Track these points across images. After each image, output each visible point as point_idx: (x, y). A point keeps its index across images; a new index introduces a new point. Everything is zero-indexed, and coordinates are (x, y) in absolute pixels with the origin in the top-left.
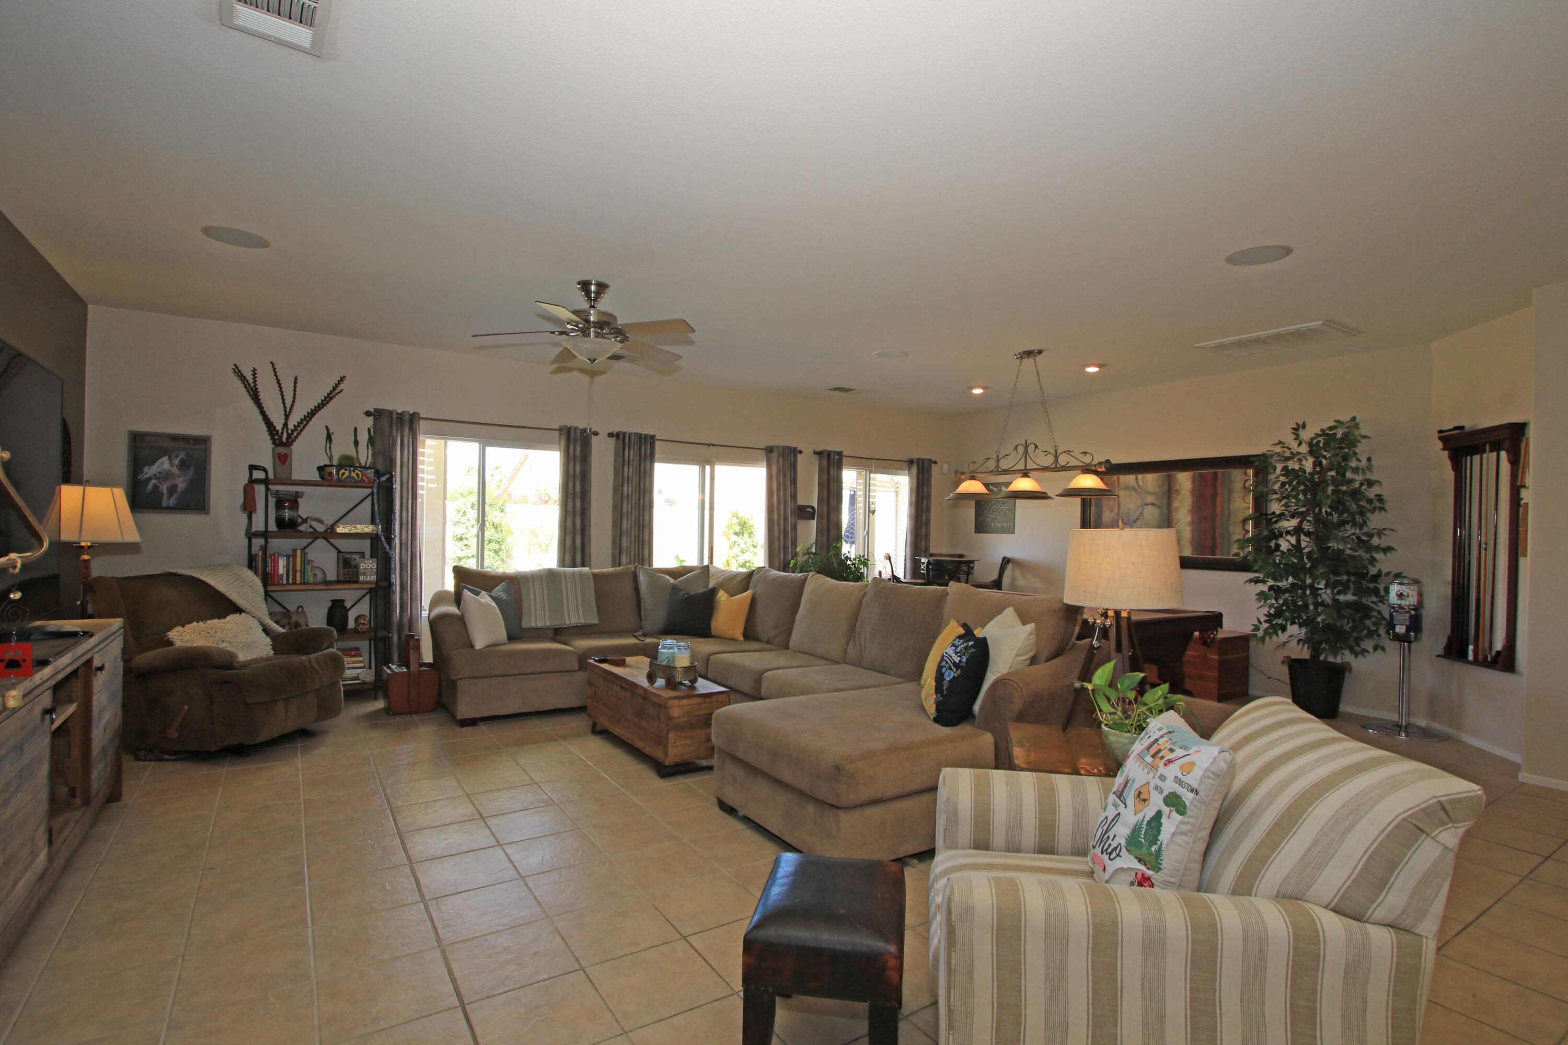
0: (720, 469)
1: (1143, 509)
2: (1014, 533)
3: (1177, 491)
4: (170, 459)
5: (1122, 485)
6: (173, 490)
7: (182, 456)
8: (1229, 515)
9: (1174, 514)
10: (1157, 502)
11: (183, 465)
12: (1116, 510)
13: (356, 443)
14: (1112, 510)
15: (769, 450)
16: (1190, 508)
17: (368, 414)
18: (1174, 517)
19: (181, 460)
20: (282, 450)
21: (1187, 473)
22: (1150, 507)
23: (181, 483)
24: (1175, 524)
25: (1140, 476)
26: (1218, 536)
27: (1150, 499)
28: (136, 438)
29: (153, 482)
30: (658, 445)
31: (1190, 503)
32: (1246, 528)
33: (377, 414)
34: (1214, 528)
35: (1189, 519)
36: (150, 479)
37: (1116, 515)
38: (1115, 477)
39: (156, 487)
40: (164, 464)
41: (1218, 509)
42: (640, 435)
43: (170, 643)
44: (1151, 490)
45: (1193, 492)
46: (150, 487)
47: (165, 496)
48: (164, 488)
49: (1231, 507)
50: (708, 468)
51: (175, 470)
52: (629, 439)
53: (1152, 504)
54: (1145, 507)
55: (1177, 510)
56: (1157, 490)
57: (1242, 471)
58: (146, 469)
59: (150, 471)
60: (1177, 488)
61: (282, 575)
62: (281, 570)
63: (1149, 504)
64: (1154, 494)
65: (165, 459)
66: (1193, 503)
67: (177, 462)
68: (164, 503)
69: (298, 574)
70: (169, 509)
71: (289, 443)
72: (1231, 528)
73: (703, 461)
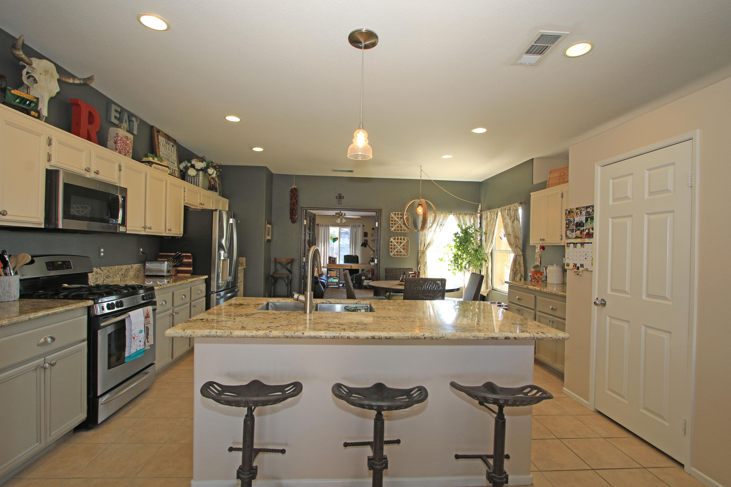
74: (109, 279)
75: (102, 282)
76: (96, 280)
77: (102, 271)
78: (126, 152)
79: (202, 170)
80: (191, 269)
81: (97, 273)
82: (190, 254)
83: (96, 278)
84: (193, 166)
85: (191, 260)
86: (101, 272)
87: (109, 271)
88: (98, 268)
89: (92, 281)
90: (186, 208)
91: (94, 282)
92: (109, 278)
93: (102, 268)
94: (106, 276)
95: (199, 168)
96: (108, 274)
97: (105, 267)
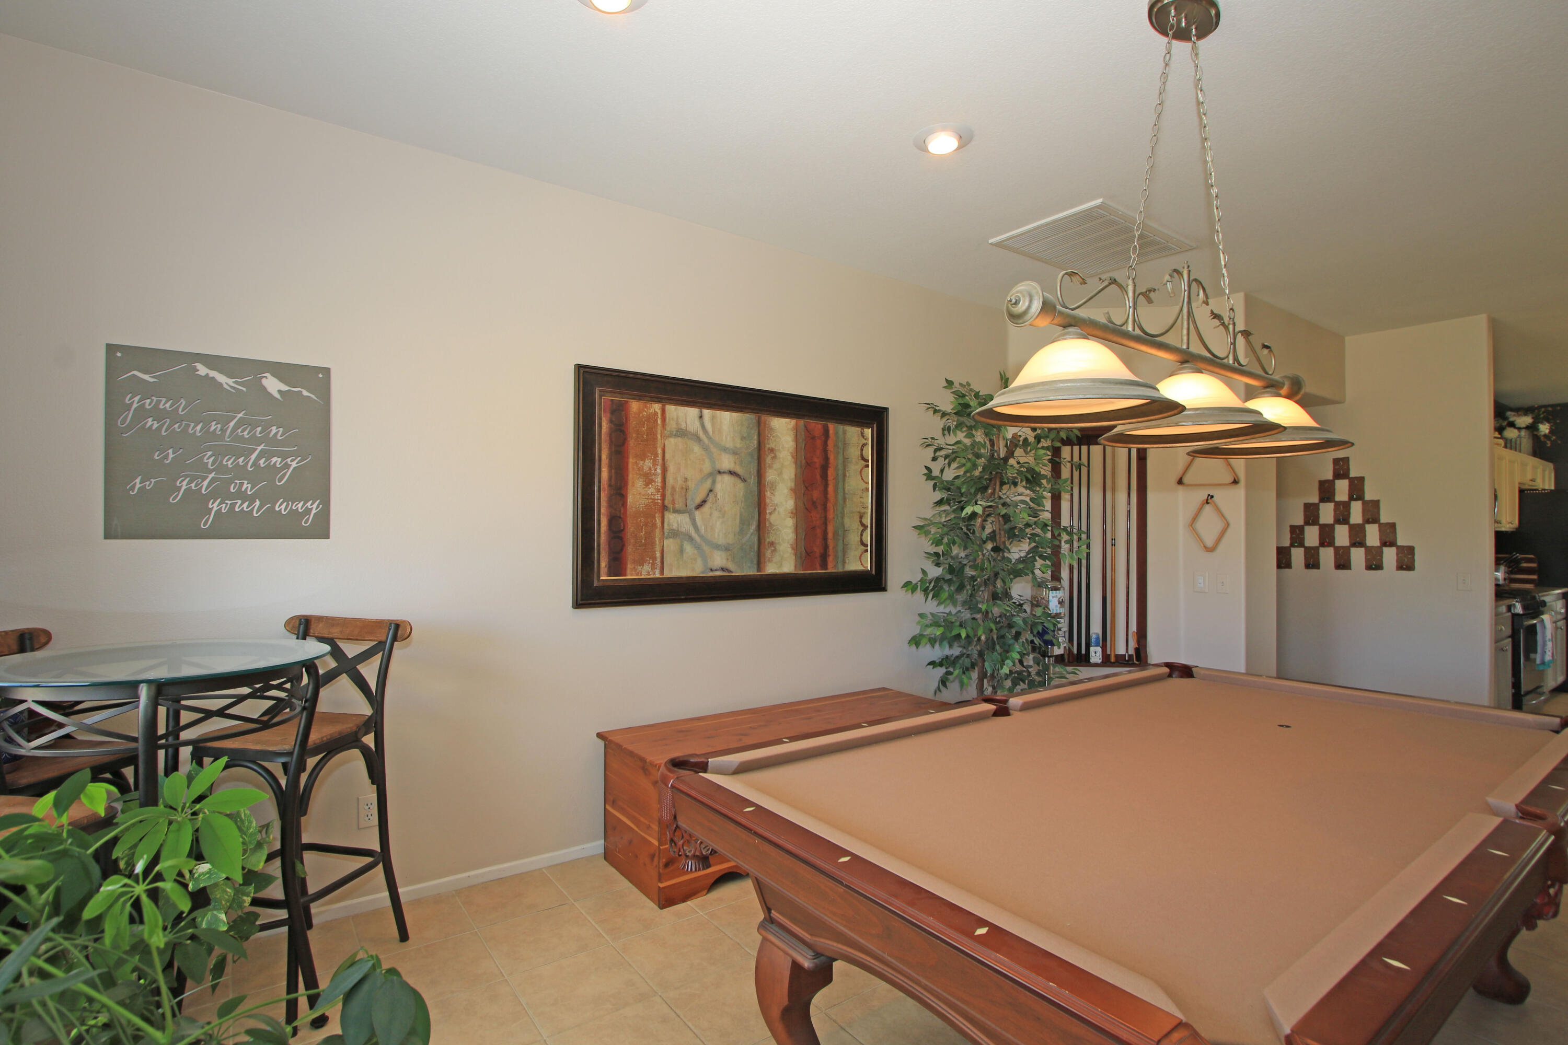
1: (714, 482)
2: (327, 536)
3: (772, 450)
5: (671, 426)
8: (845, 500)
9: (768, 494)
10: (738, 470)
12: (659, 479)
14: (649, 482)
16: (793, 485)
18: (768, 501)
21: (787, 420)
22: (727, 478)
24: (770, 514)
25: (707, 413)
26: (830, 535)
27: (727, 462)
31: (793, 476)
32: (864, 521)
34: (825, 524)
35: (790, 504)
37: (658, 491)
38: (657, 407)
41: (831, 489)
44: (729, 444)
45: (796, 455)
49: (847, 488)
53: (731, 473)
54: (719, 478)
55: (773, 486)
56: (738, 446)
57: (859, 429)
60: (772, 445)
63: (724, 473)
64: (735, 453)
66: (796, 475)
72: (847, 521)
79: (1527, 428)
80: (1535, 577)
82: (1532, 556)
84: (1512, 425)
85: (1534, 565)
90: (1521, 491)
95: (1523, 425)
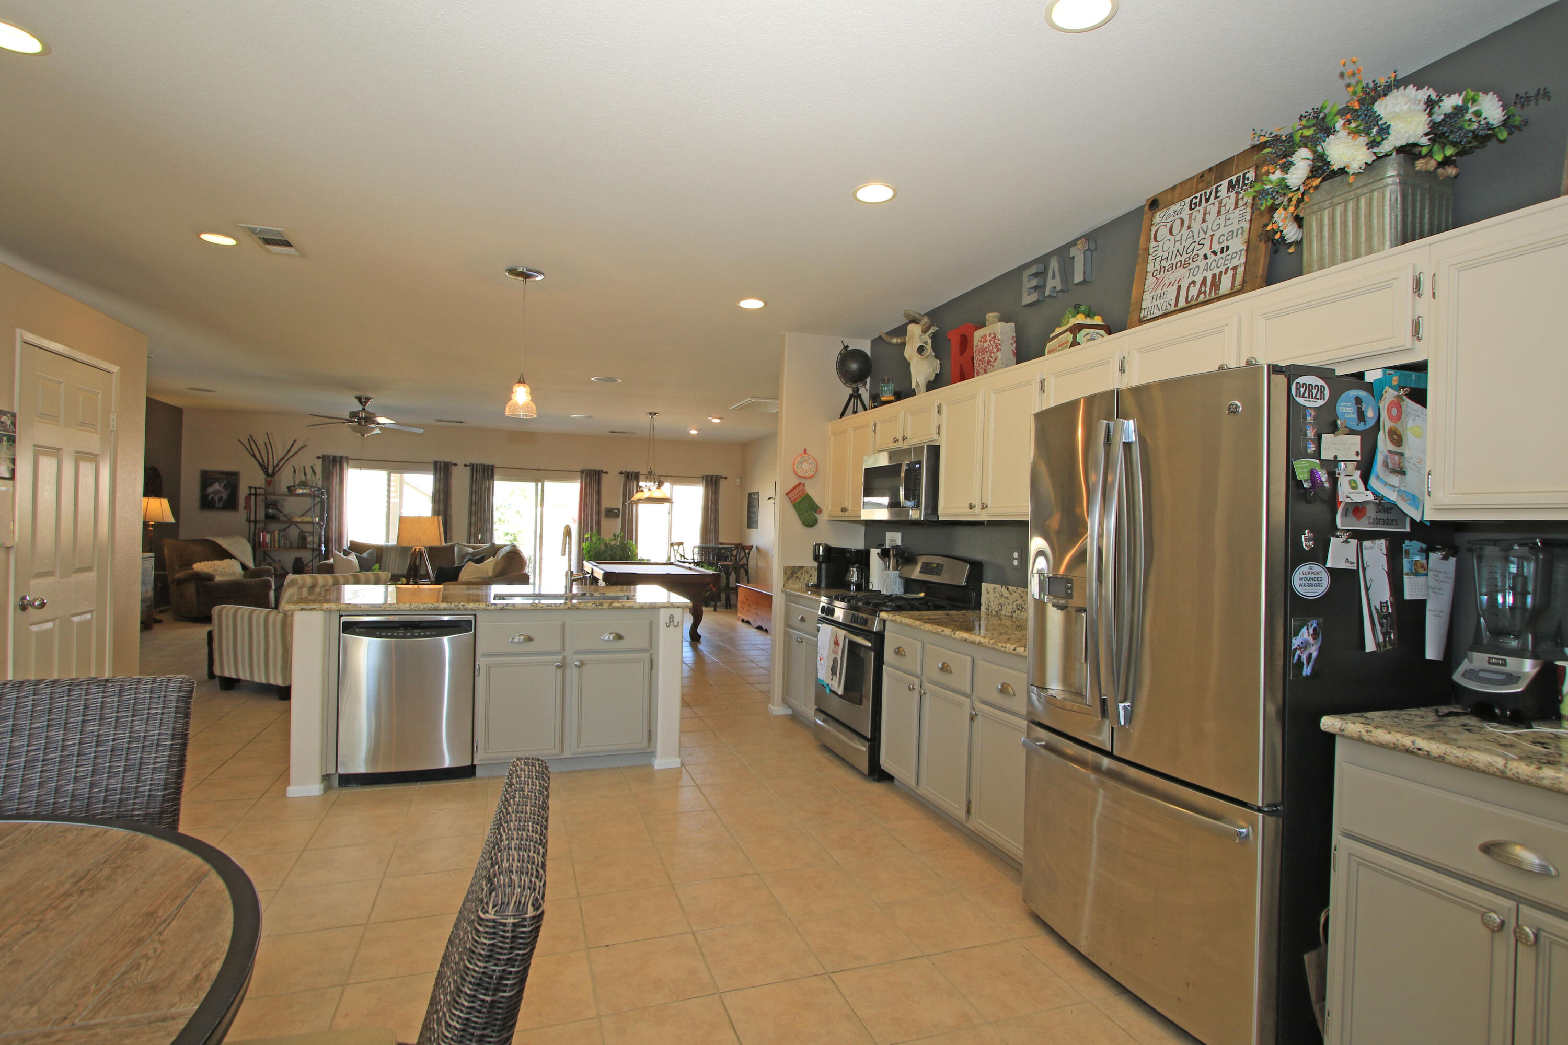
0: (549, 486)
4: (219, 484)
6: (221, 498)
7: (225, 482)
11: (226, 487)
13: (305, 474)
15: (582, 472)
17: (318, 458)
19: (225, 485)
20: (269, 479)
23: (225, 496)
28: (204, 474)
29: (212, 495)
30: (496, 470)
33: (324, 458)
36: (210, 494)
39: (212, 498)
40: (217, 486)
42: (484, 465)
43: (193, 569)
46: (210, 498)
47: (217, 502)
48: (217, 498)
50: (540, 484)
51: (222, 489)
52: (477, 467)
58: (208, 489)
59: (210, 490)
61: (268, 543)
62: (268, 540)
65: (217, 484)
67: (223, 485)
68: (217, 506)
69: (276, 543)
70: (219, 509)
71: (273, 474)
73: (537, 480)
74: (1022, 613)
75: (1009, 614)
76: (1000, 608)
77: (1011, 594)
78: (986, 364)
81: (1002, 595)
83: (1000, 604)
86: (1009, 595)
87: (1022, 597)
88: (1004, 586)
89: (994, 607)
91: (997, 609)
92: (1021, 611)
93: (1010, 588)
94: (1017, 605)
96: (1020, 602)
97: (1015, 588)
